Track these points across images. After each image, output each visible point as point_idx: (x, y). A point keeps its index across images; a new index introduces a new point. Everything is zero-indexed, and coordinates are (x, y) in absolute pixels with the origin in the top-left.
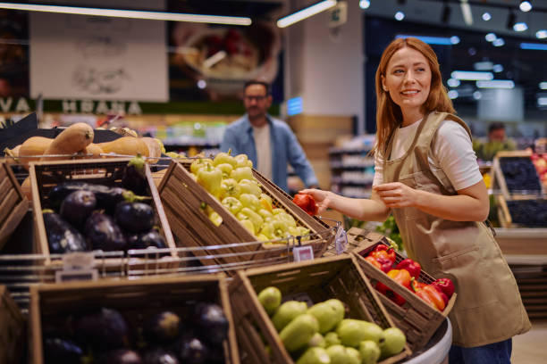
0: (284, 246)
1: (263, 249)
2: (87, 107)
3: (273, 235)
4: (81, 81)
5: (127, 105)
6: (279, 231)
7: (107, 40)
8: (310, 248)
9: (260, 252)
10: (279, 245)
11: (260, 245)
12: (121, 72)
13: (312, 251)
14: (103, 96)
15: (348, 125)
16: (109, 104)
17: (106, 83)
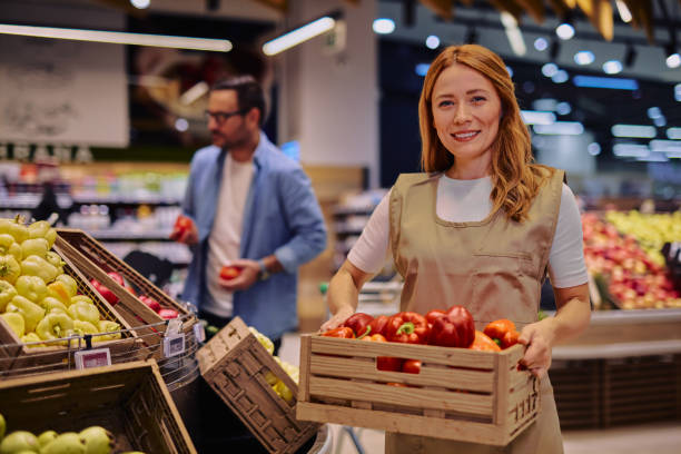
0: (63, 349)
1: (24, 353)
2: (21, 152)
3: (48, 334)
4: (14, 118)
5: (74, 150)
6: (58, 329)
7: (49, 68)
8: (107, 351)
9: (21, 357)
10: (55, 348)
11: (21, 347)
12: (66, 108)
13: (109, 356)
14: (43, 139)
15: (357, 178)
16: (50, 149)
17: (47, 122)
